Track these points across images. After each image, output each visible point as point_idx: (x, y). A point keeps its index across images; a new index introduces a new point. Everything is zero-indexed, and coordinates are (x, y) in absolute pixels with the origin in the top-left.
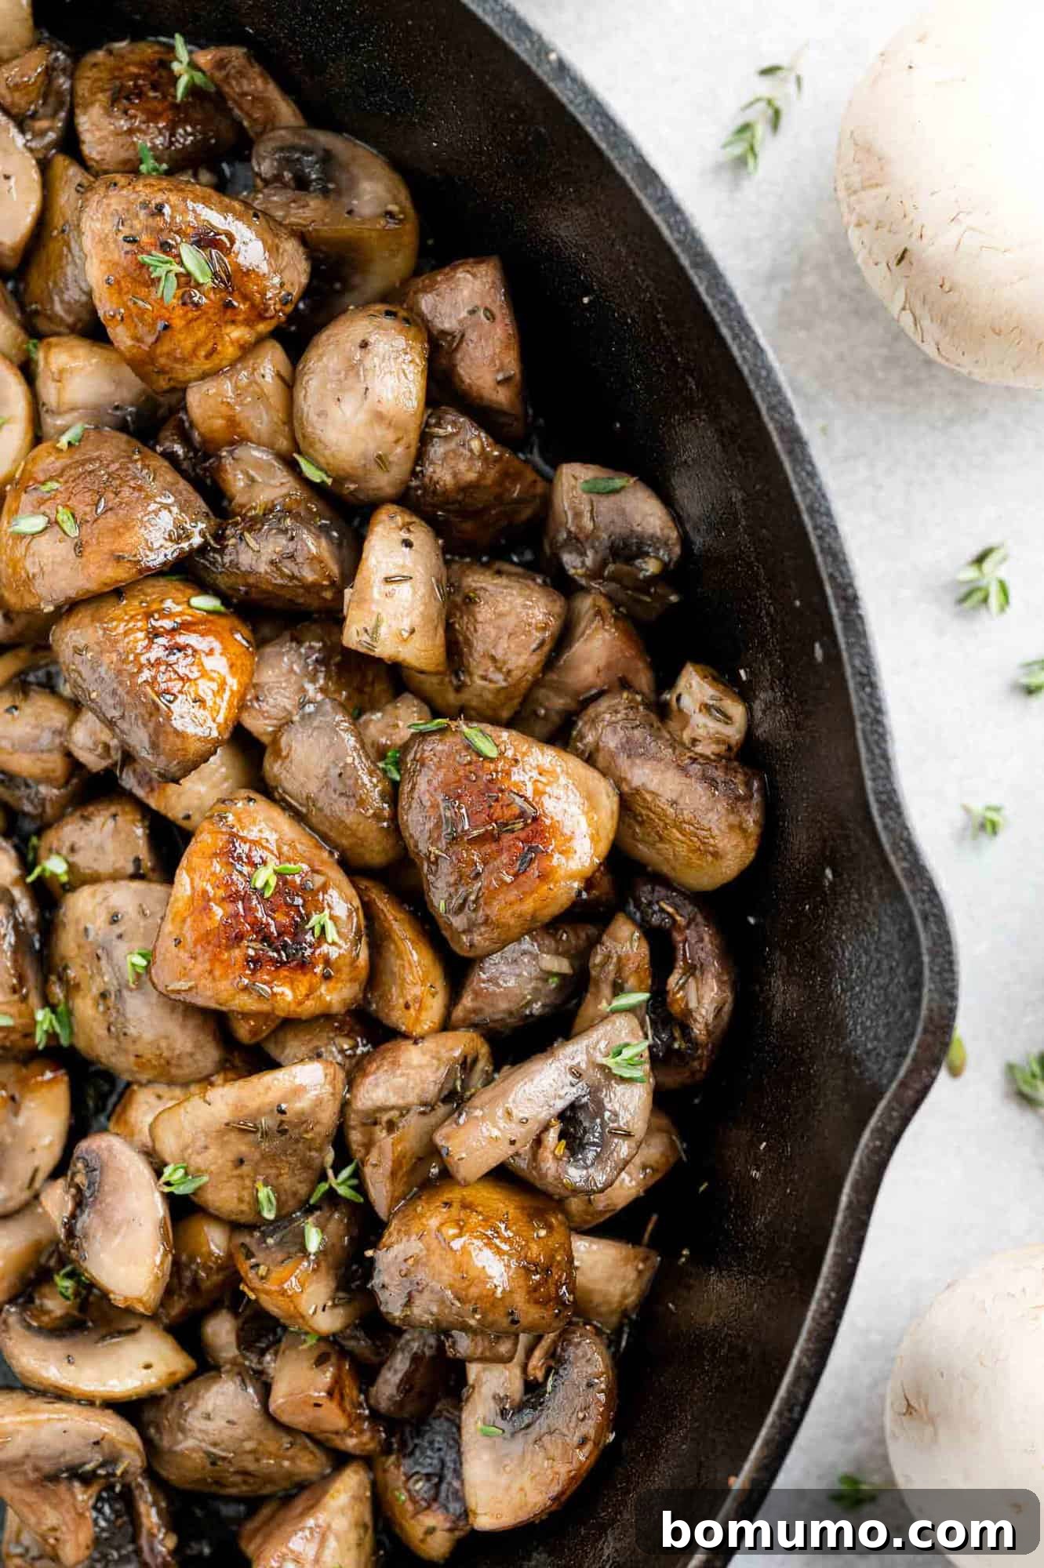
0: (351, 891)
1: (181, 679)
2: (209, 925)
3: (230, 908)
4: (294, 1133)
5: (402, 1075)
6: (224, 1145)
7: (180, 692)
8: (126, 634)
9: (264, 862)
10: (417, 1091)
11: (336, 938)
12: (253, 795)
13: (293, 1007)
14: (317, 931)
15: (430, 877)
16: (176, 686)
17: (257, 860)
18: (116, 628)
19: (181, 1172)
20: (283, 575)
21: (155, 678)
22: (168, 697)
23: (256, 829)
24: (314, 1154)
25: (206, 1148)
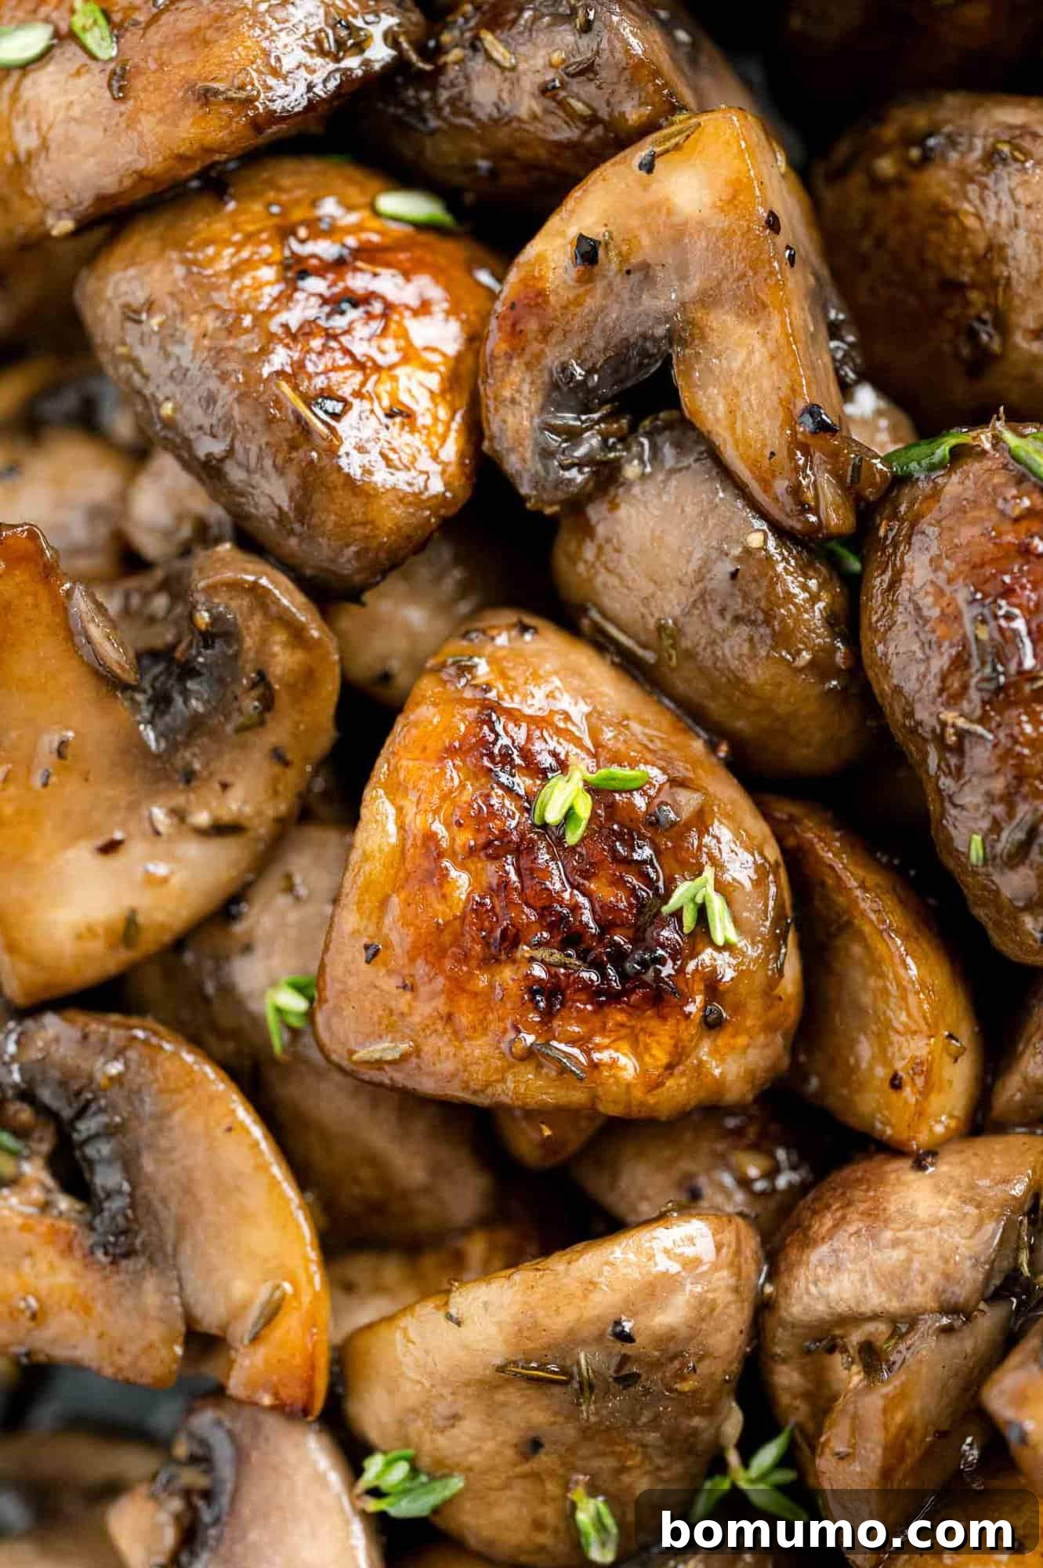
0: (759, 828)
1: (359, 365)
2: (442, 913)
3: (490, 872)
4: (654, 1380)
5: (895, 1243)
6: (492, 1412)
7: (358, 394)
8: (235, 272)
9: (563, 766)
10: (933, 1278)
11: (733, 936)
12: (528, 620)
13: (638, 1094)
14: (689, 920)
15: (946, 783)
16: (348, 383)
17: (547, 761)
18: (211, 261)
19: (401, 1470)
20: (572, 115)
21: (299, 366)
22: (330, 405)
23: (540, 693)
24: (696, 1421)
25: (455, 1418)
